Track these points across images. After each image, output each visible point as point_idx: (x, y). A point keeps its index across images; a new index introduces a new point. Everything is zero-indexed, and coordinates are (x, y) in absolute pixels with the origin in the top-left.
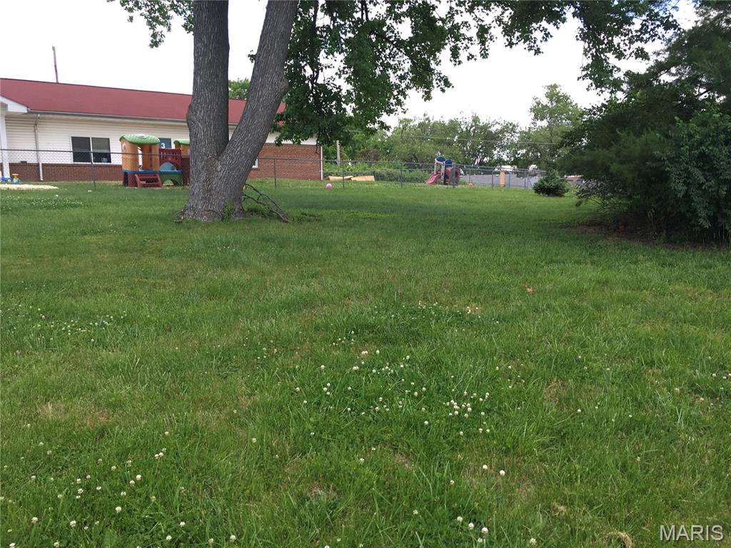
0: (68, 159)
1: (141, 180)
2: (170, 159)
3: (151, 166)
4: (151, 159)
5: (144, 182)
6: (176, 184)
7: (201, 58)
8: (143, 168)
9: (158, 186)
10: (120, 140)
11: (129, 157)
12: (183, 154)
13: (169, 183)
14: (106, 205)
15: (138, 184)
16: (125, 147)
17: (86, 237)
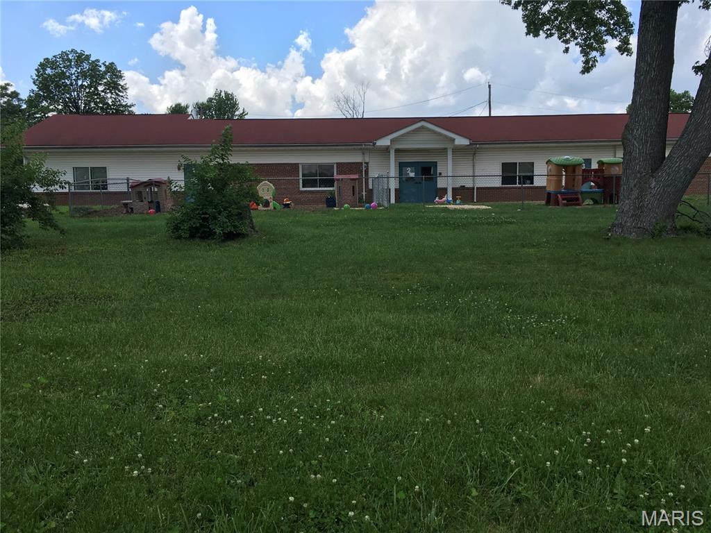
0: (497, 183)
1: (563, 199)
2: (592, 179)
3: (573, 186)
4: (574, 180)
5: (565, 202)
6: (596, 202)
7: (642, 78)
8: (565, 189)
9: (579, 205)
10: (547, 163)
11: (554, 178)
12: (606, 173)
13: (590, 202)
14: (535, 223)
15: (560, 204)
16: (550, 170)
17: (525, 249)
